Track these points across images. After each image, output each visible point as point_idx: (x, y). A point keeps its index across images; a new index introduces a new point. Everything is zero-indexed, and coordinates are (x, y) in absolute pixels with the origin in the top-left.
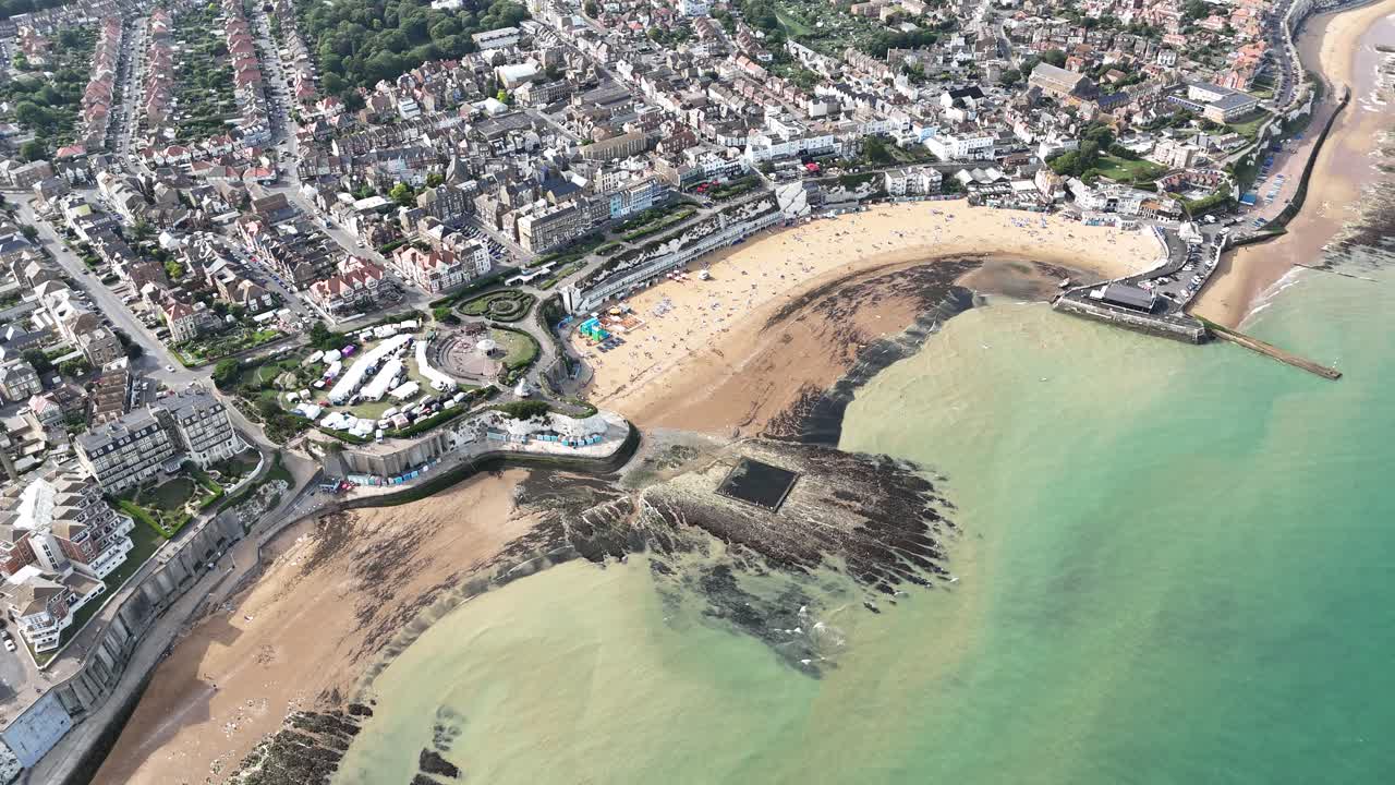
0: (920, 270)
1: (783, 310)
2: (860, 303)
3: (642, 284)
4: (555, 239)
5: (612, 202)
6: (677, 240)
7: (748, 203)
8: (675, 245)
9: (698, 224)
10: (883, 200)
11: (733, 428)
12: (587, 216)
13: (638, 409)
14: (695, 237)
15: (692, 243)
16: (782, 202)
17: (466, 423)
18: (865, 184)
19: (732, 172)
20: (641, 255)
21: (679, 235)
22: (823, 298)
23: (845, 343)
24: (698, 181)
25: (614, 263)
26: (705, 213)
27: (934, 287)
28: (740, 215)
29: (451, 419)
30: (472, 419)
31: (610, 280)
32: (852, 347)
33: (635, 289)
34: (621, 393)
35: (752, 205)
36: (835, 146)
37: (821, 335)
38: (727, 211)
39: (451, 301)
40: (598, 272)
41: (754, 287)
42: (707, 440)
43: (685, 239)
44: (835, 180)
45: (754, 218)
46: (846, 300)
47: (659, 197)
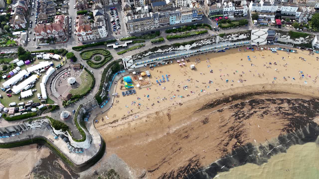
0: (300, 102)
1: (215, 102)
2: (255, 112)
3: (164, 62)
4: (140, 29)
5: (171, 17)
6: (190, 45)
7: (234, 34)
8: (188, 47)
9: (203, 39)
10: (307, 49)
11: (144, 171)
12: (156, 22)
13: (113, 137)
14: (200, 45)
15: (198, 47)
16: (253, 37)
17: (35, 121)
18: (302, 38)
19: (238, 14)
20: (170, 48)
21: (191, 43)
22: (239, 102)
23: (231, 137)
24: (218, 14)
25: (156, 49)
26: (212, 33)
27: (301, 117)
28: (228, 38)
29: (30, 117)
30: (39, 120)
31: (151, 56)
32: (234, 141)
33: (160, 64)
34: (114, 125)
35: (236, 35)
36: (297, 13)
37: (223, 126)
38: (222, 36)
39: (81, 49)
40: (146, 52)
41: (210, 82)
42: (127, 173)
43: (194, 45)
44: (286, 32)
45: (235, 41)
46: (250, 107)
47: (196, 19)
